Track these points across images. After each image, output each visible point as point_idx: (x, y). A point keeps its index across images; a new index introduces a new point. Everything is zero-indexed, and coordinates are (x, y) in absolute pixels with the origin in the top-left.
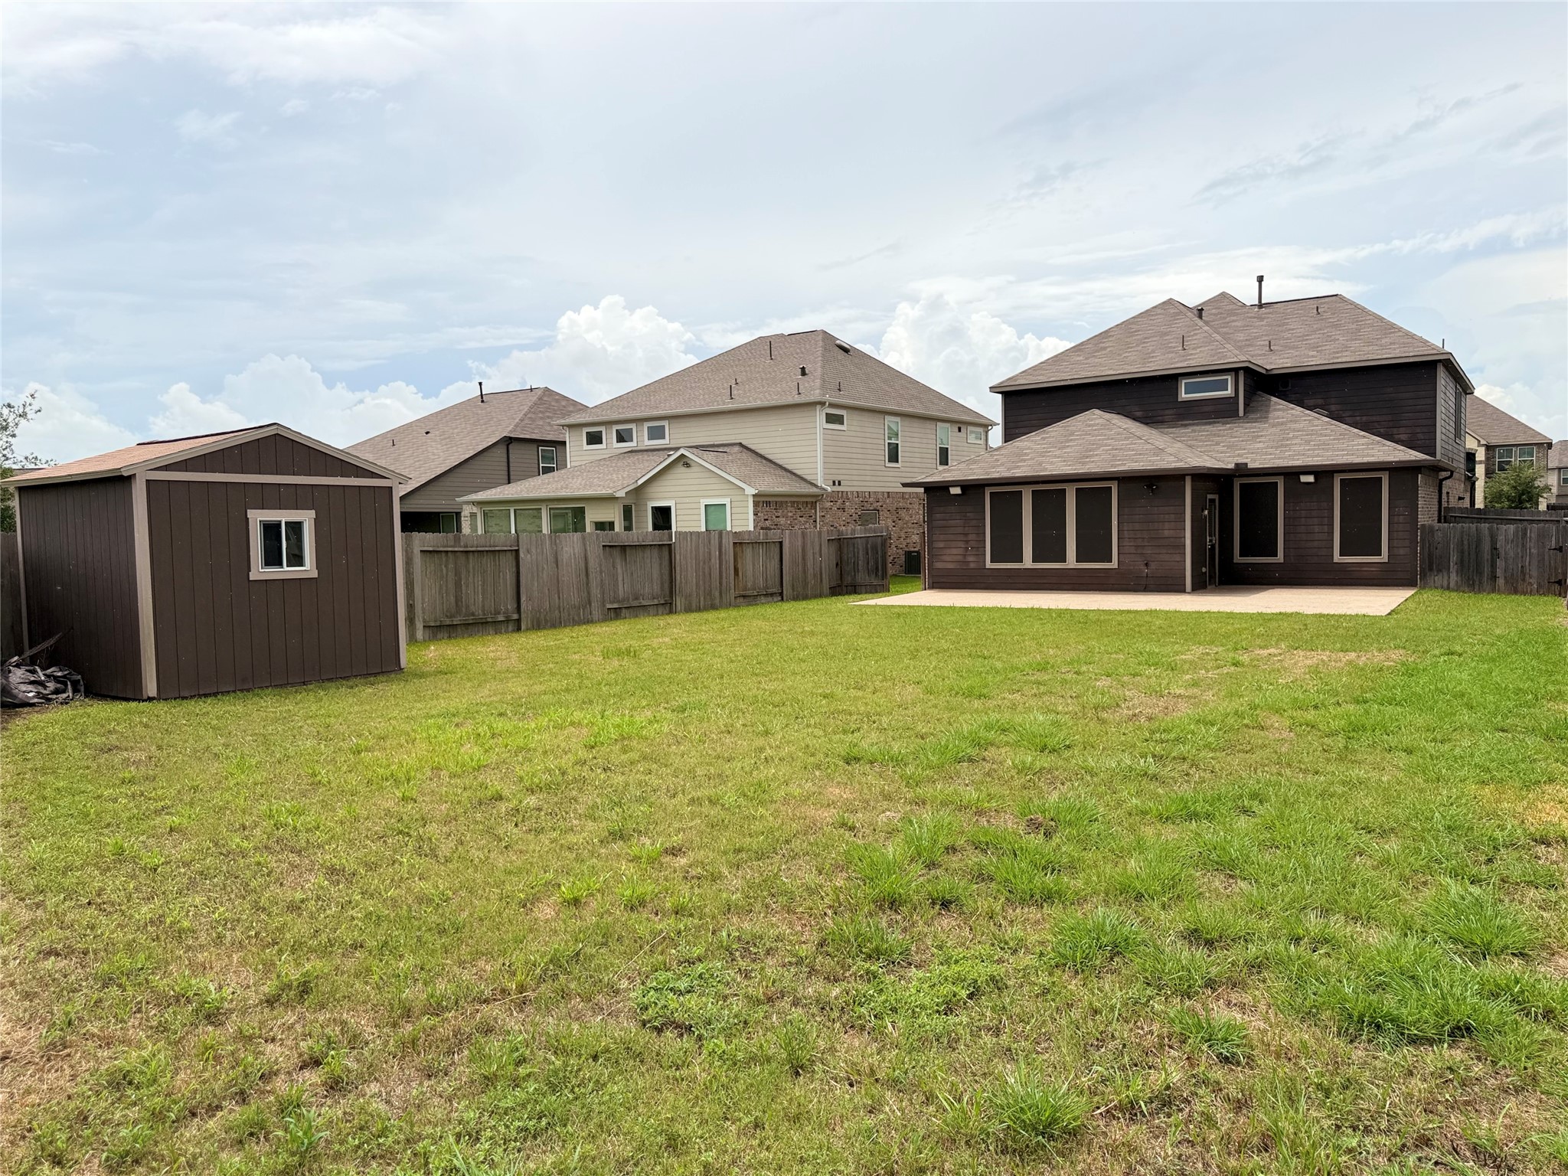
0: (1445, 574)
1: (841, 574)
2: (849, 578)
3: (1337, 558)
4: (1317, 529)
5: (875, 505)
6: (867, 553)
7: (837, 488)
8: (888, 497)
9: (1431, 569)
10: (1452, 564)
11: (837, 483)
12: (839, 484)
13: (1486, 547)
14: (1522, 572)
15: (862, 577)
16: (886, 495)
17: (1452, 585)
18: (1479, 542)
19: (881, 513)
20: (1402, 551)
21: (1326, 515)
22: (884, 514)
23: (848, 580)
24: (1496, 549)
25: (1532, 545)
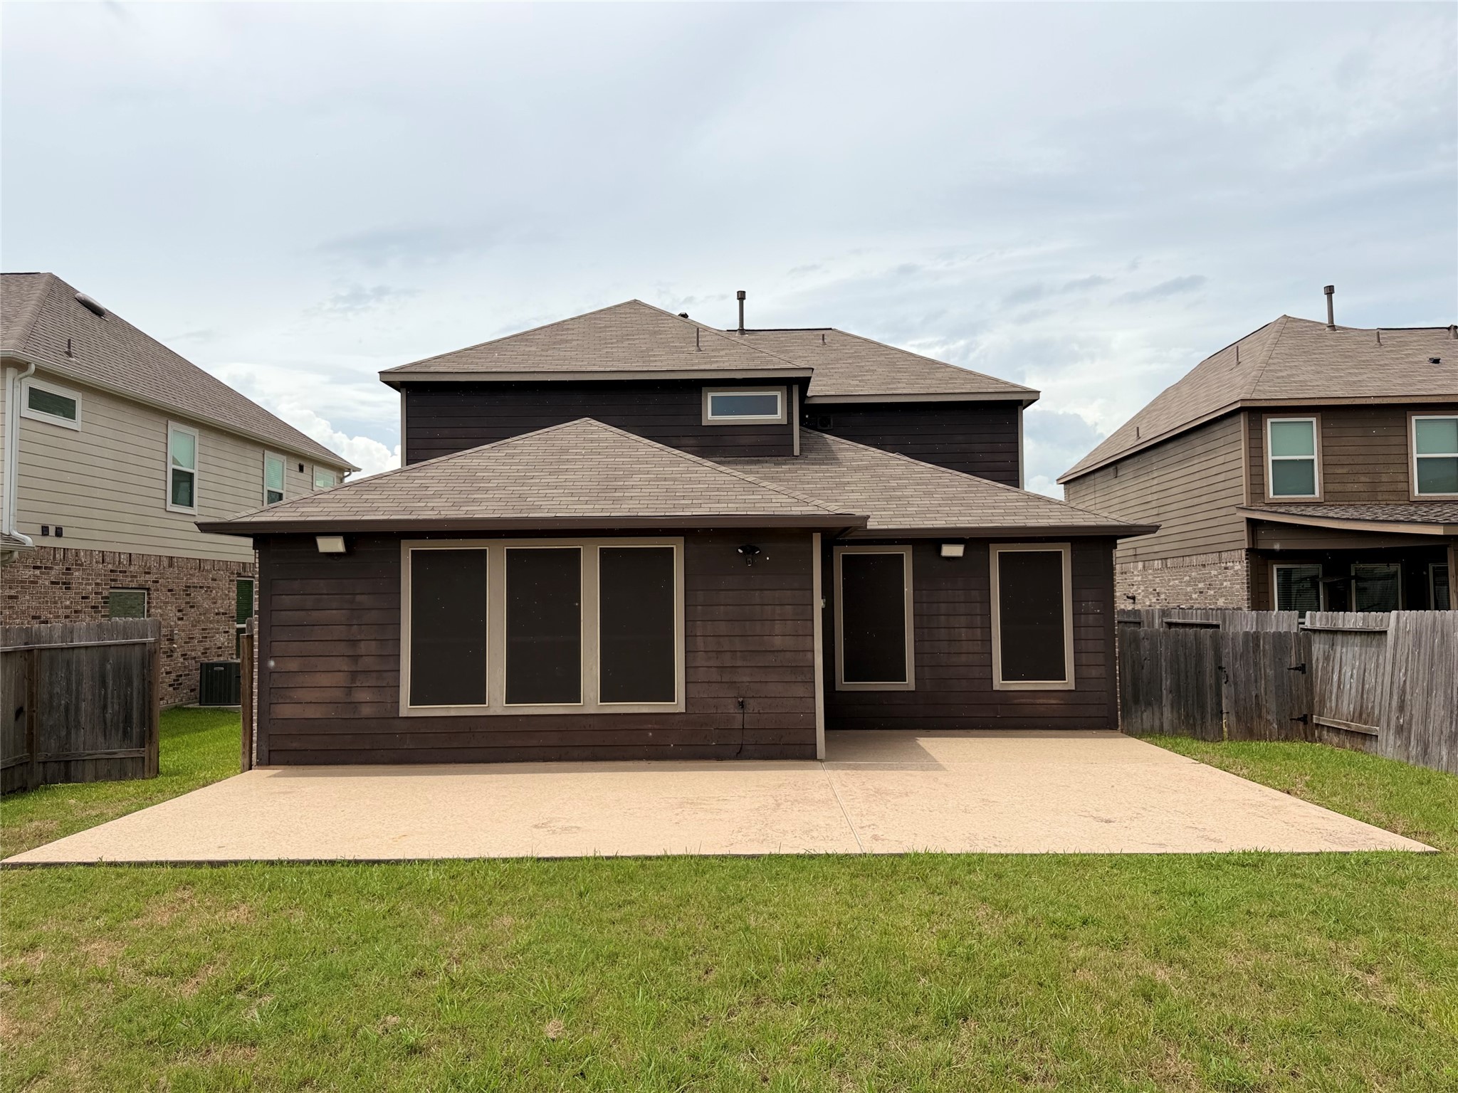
0: (1156, 709)
1: (31, 733)
2: (53, 743)
3: (999, 683)
4: (964, 634)
5: (142, 579)
6: (103, 683)
7: (51, 541)
8: (171, 565)
9: (1136, 701)
10: (1164, 692)
11: (52, 531)
12: (59, 533)
13: (1209, 665)
14: (1258, 704)
15: (86, 741)
16: (166, 563)
17: (1166, 726)
18: (1200, 657)
19: (154, 595)
20: (1094, 672)
21: (978, 611)
22: (159, 596)
23: (49, 746)
24: (1220, 668)
25: (1267, 663)
